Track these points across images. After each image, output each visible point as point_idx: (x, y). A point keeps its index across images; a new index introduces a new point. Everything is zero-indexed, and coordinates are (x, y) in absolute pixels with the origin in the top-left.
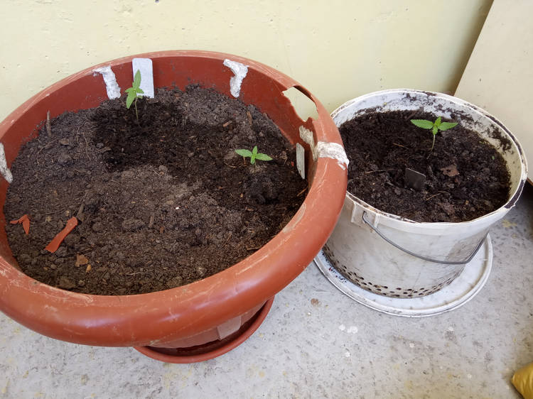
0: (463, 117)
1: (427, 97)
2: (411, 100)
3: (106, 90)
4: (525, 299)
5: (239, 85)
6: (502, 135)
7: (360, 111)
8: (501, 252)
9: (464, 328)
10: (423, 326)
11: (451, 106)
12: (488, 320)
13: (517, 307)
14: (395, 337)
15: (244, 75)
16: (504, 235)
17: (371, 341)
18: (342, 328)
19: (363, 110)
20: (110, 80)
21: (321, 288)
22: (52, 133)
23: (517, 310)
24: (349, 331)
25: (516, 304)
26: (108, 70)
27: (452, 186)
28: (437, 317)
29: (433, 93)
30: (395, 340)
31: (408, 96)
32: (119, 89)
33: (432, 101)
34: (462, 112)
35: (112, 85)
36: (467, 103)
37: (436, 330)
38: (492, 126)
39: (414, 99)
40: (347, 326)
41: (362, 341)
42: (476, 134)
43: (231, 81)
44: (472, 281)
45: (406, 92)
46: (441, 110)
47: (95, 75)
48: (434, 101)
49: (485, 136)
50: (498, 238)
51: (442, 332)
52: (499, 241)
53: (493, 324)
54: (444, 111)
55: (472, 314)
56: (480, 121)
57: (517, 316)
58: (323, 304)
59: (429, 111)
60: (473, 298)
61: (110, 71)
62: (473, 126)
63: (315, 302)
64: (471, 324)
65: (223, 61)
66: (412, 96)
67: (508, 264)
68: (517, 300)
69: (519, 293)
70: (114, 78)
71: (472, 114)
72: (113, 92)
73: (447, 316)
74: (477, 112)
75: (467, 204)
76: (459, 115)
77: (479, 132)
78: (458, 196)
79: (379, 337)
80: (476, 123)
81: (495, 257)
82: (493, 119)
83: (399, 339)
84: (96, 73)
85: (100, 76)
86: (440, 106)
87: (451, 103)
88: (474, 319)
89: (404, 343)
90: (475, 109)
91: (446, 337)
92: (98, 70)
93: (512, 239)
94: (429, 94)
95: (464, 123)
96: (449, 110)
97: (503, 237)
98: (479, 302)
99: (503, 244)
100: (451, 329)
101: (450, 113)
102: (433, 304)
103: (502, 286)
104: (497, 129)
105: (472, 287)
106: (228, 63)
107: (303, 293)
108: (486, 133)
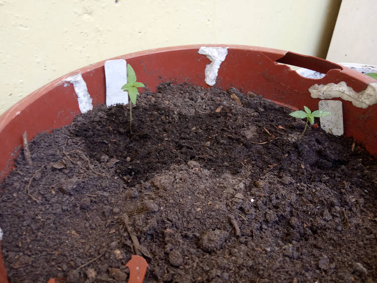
3: (77, 102)
5: (216, 71)
15: (223, 59)
20: (81, 90)
22: (33, 159)
26: (79, 78)
32: (91, 101)
35: (84, 96)
43: (206, 69)
47: (66, 85)
61: (82, 79)
65: (198, 50)
70: (86, 88)
72: (85, 104)
84: (66, 82)
85: (71, 86)
92: (69, 79)
106: (204, 51)
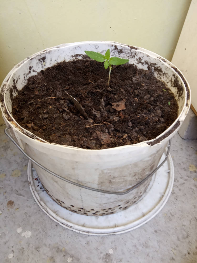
0: (156, 69)
1: (130, 50)
2: (119, 52)
4: (188, 236)
6: (180, 83)
7: (77, 55)
8: (180, 190)
9: (123, 253)
10: (88, 243)
11: (147, 59)
12: (148, 250)
13: (178, 243)
14: (58, 249)
16: (188, 177)
17: (36, 248)
18: (19, 230)
19: (80, 55)
21: (22, 193)
23: (177, 246)
24: (23, 235)
25: (178, 240)
27: (116, 119)
28: (103, 237)
29: (136, 47)
30: (57, 252)
31: (116, 47)
33: (133, 54)
34: (155, 64)
36: (159, 56)
37: (97, 249)
38: (174, 75)
39: (121, 52)
40: (24, 230)
41: (29, 246)
42: (163, 84)
44: (145, 211)
45: (114, 44)
46: (140, 62)
48: (136, 54)
49: (169, 86)
50: (181, 178)
51: (101, 253)
52: (181, 181)
53: (150, 255)
54: (143, 64)
55: (135, 241)
56: (166, 72)
57: (175, 252)
58: (16, 207)
59: (132, 63)
60: (141, 226)
62: (162, 77)
63: (11, 203)
64: (130, 251)
66: (119, 48)
67: (183, 202)
68: (180, 236)
69: (184, 230)
71: (161, 66)
73: (112, 238)
74: (165, 64)
75: (124, 137)
76: (153, 68)
77: (166, 82)
78: (119, 129)
79: (46, 245)
80: (164, 74)
81: (173, 193)
82: (176, 70)
83: (61, 251)
86: (140, 59)
87: (148, 56)
88: (135, 246)
89: (64, 256)
90: (165, 61)
91: (103, 258)
93: (193, 181)
94: (132, 48)
95: (156, 75)
96: (146, 63)
97: (186, 178)
98: (146, 231)
99: (184, 183)
100: (111, 252)
101: (147, 66)
102: (104, 224)
103: (171, 220)
104: (177, 78)
105: (144, 216)
107: (6, 194)
108: (170, 83)
